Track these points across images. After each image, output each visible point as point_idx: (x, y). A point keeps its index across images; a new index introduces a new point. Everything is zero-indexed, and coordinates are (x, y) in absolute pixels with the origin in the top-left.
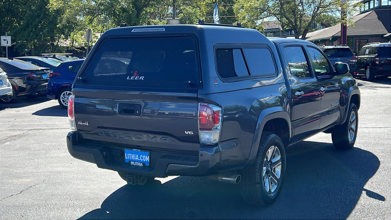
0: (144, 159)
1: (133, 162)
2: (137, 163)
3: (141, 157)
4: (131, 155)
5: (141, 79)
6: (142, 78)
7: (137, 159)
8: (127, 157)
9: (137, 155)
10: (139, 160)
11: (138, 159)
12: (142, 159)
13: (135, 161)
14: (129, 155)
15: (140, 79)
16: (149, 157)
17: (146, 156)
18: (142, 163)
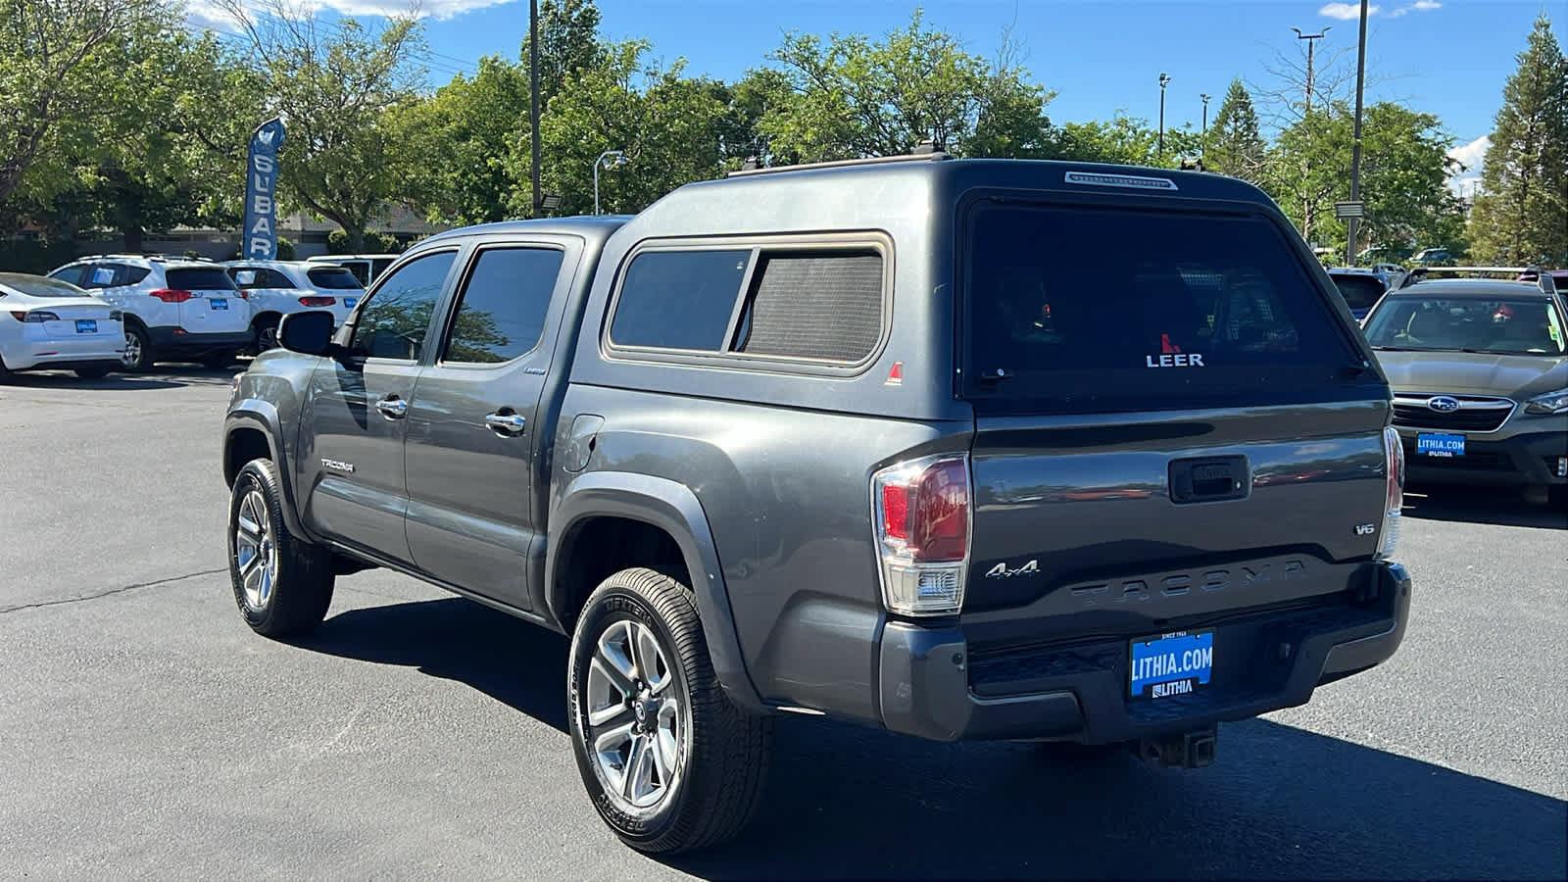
0: (1197, 663)
1: (1161, 684)
2: (1172, 684)
3: (1188, 656)
4: (1152, 663)
5: (1195, 362)
6: (1196, 359)
7: (1172, 671)
8: (1137, 674)
9: (1172, 655)
10: (1180, 670)
11: (1174, 668)
12: (1190, 666)
13: (1165, 681)
14: (1145, 664)
15: (1192, 364)
16: (1211, 649)
17: (1204, 650)
18: (1191, 679)
